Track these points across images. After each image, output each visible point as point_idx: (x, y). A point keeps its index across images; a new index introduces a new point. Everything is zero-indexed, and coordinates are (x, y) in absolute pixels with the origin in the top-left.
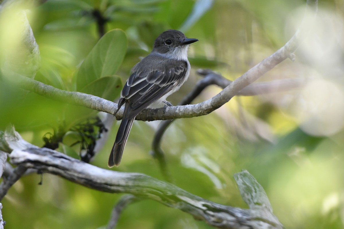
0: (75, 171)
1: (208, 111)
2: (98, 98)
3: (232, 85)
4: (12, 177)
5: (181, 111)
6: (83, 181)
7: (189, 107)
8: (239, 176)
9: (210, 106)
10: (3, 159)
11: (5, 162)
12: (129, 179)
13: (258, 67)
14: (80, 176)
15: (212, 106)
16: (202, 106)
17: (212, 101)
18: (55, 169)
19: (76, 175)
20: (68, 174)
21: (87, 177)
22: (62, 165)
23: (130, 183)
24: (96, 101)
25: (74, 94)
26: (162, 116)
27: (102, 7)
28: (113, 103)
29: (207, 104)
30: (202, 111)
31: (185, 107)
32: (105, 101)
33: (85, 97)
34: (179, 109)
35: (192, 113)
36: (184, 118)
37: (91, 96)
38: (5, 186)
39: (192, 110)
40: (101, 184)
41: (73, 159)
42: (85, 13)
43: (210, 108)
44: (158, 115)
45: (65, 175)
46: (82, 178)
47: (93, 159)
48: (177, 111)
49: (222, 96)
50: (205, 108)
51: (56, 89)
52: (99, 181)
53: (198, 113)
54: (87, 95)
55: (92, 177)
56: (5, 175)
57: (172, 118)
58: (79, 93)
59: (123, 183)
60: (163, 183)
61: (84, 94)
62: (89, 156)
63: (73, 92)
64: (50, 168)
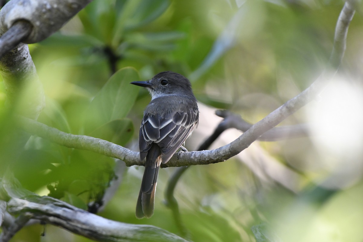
0: (79, 222)
1: (226, 157)
2: (107, 142)
3: (252, 129)
4: (12, 227)
5: (196, 157)
6: (87, 232)
7: (205, 152)
8: (257, 229)
9: (228, 152)
10: (2, 207)
11: (4, 211)
12: (137, 231)
13: (281, 110)
14: (84, 227)
15: (231, 152)
16: (220, 151)
17: (230, 146)
18: (56, 219)
19: (79, 225)
20: (71, 225)
21: (92, 229)
22: (65, 215)
23: (139, 236)
24: (104, 145)
25: (80, 138)
26: (176, 162)
27: (114, 43)
28: (123, 147)
29: (225, 150)
30: (219, 158)
31: (201, 153)
32: (114, 145)
33: (92, 141)
34: (195, 155)
35: (208, 160)
36: (200, 164)
37: (99, 140)
38: (5, 238)
39: (209, 156)
40: (106, 236)
41: (76, 209)
42: (95, 50)
43: (228, 154)
44: (171, 161)
45: (68, 225)
46: (86, 230)
47: (101, 209)
48: (192, 157)
49: (241, 141)
50: (223, 154)
51: (62, 133)
52: (104, 233)
53: (215, 160)
54: (95, 139)
55: (97, 229)
56: (5, 224)
57: (187, 165)
58: (86, 137)
59: (130, 235)
60: (175, 236)
61: (91, 138)
62: (97, 205)
63: (79, 136)
64: (51, 219)
